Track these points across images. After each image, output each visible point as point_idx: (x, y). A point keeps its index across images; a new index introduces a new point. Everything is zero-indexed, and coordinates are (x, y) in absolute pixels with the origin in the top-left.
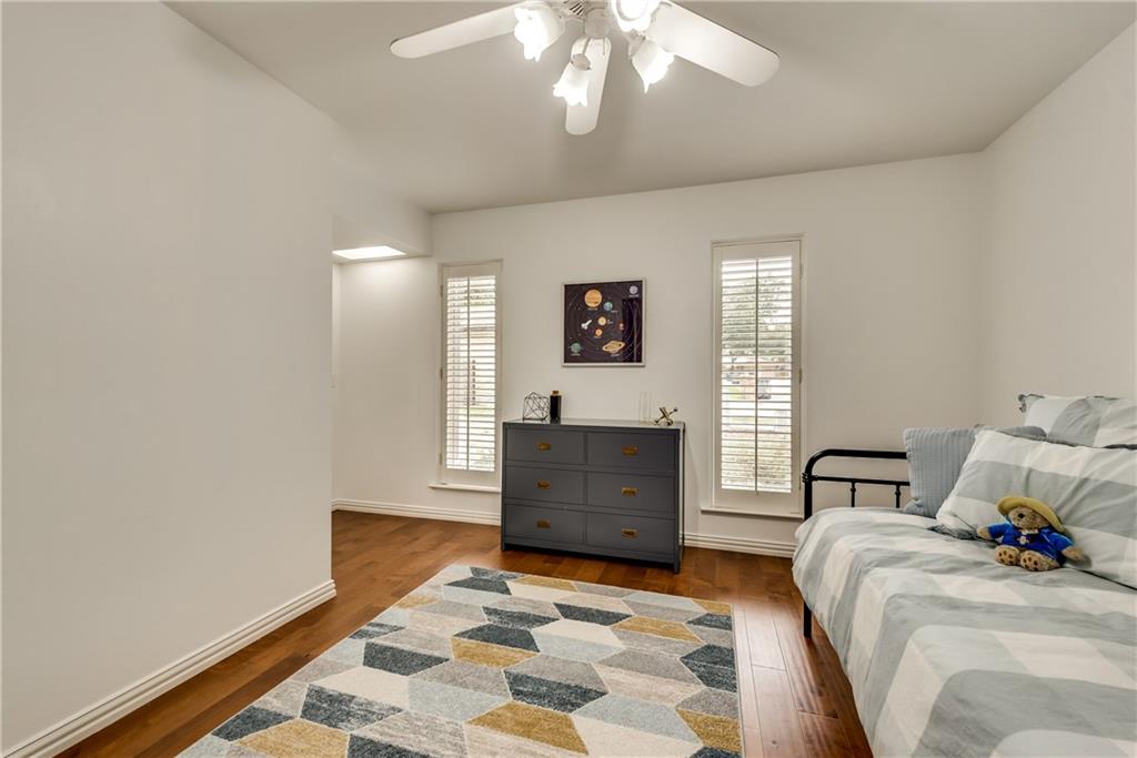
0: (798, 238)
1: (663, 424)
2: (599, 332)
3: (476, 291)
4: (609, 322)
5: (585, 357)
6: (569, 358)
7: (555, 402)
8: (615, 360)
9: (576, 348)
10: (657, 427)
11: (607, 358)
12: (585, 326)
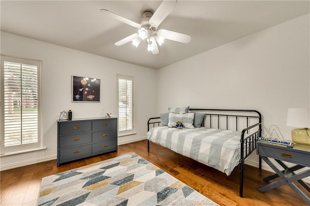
0: (133, 77)
1: (108, 117)
2: (86, 92)
3: (25, 70)
4: (89, 90)
5: (81, 99)
6: (75, 99)
7: (70, 114)
8: (91, 101)
9: (78, 97)
10: (106, 118)
11: (89, 100)
12: (81, 90)
